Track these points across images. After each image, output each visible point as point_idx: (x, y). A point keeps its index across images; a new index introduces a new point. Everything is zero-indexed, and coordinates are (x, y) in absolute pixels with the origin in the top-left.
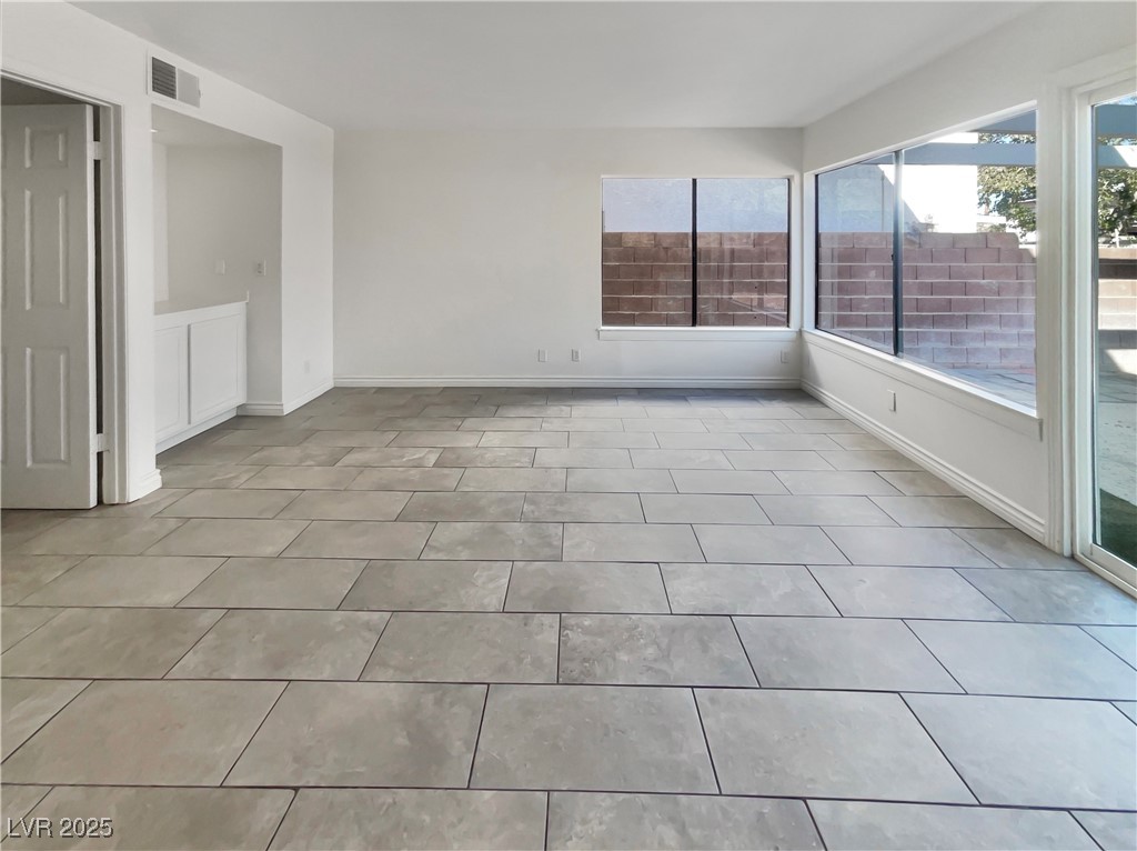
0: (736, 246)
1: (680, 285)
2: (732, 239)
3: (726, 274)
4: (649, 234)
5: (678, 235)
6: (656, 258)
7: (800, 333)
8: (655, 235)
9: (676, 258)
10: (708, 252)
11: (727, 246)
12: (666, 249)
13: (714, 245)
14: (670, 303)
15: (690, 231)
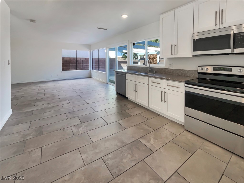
0: (83, 60)
1: (74, 65)
2: (82, 59)
3: (82, 63)
4: (69, 58)
5: (74, 58)
6: (70, 61)
7: (90, 70)
8: (70, 58)
9: (73, 61)
10: (79, 60)
11: (82, 60)
12: (72, 60)
13: (80, 59)
14: (72, 68)
15: (76, 57)
